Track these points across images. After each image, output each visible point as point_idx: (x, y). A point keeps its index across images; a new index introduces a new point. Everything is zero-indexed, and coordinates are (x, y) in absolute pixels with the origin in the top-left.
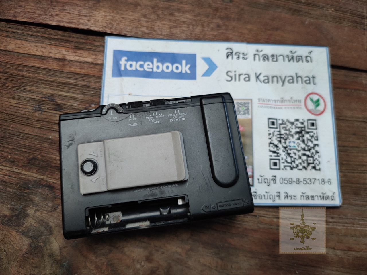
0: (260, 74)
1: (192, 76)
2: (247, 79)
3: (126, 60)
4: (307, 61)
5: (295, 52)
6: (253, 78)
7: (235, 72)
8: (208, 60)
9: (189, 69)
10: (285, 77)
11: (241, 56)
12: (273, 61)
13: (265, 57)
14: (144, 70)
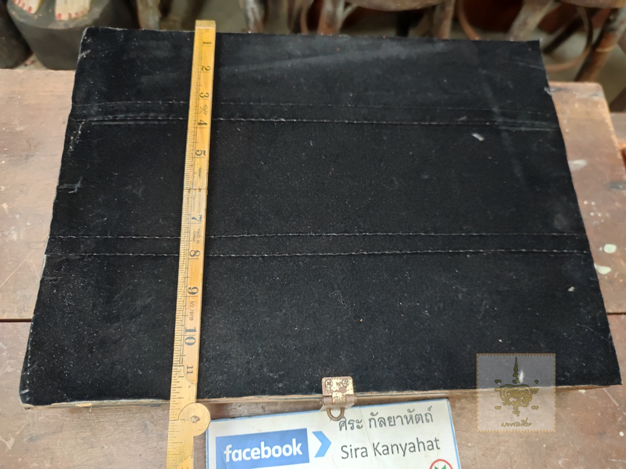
0: (379, 443)
1: (304, 458)
2: (364, 454)
3: (230, 449)
4: (428, 421)
5: (414, 410)
6: (371, 451)
7: (351, 446)
8: (319, 435)
9: (301, 449)
10: (406, 444)
11: (355, 424)
12: (390, 425)
13: (381, 421)
14: (252, 459)
